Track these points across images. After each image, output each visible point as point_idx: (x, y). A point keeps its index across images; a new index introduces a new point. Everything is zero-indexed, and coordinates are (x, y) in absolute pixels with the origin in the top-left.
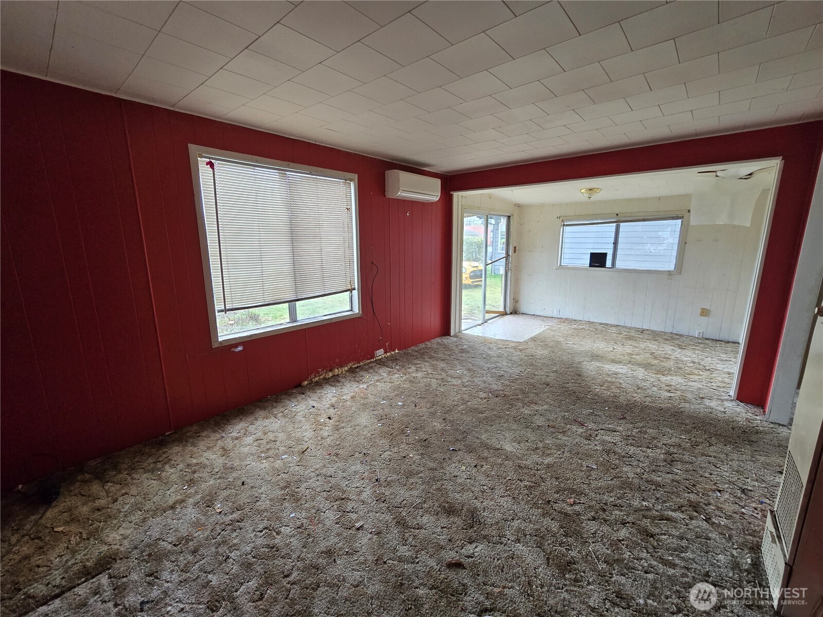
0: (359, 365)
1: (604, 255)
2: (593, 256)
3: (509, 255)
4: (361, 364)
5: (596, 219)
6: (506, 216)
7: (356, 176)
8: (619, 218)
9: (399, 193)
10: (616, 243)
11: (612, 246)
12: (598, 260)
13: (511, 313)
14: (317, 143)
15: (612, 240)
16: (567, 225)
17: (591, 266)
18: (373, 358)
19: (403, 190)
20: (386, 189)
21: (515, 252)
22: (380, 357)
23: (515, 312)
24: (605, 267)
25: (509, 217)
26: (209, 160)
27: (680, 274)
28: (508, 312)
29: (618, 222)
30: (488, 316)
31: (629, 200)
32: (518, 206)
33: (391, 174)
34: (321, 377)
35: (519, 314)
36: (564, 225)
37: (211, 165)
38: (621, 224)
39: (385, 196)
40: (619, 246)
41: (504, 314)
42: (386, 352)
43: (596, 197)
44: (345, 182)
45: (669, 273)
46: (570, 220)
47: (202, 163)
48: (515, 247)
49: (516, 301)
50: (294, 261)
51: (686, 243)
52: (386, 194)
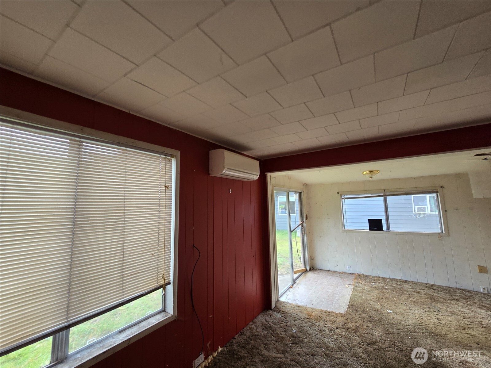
1: (380, 221)
2: (371, 221)
3: (303, 222)
5: (367, 194)
6: (298, 192)
7: (178, 153)
8: (385, 193)
9: (224, 172)
10: (386, 211)
11: (384, 214)
12: (375, 225)
13: (310, 270)
14: (131, 113)
15: (383, 210)
16: (346, 198)
17: (370, 229)
19: (228, 168)
20: (210, 168)
21: (307, 219)
23: (313, 269)
24: (383, 231)
25: (300, 193)
27: (449, 236)
28: (308, 269)
29: (385, 196)
30: (296, 276)
31: (391, 180)
32: (306, 185)
33: (215, 154)
35: (316, 270)
36: (342, 199)
38: (387, 197)
39: (209, 174)
40: (390, 214)
41: (305, 271)
42: (207, 357)
43: (376, 177)
44: (165, 158)
45: (440, 236)
46: (347, 195)
48: (307, 215)
49: (312, 258)
51: (446, 211)
52: (210, 172)
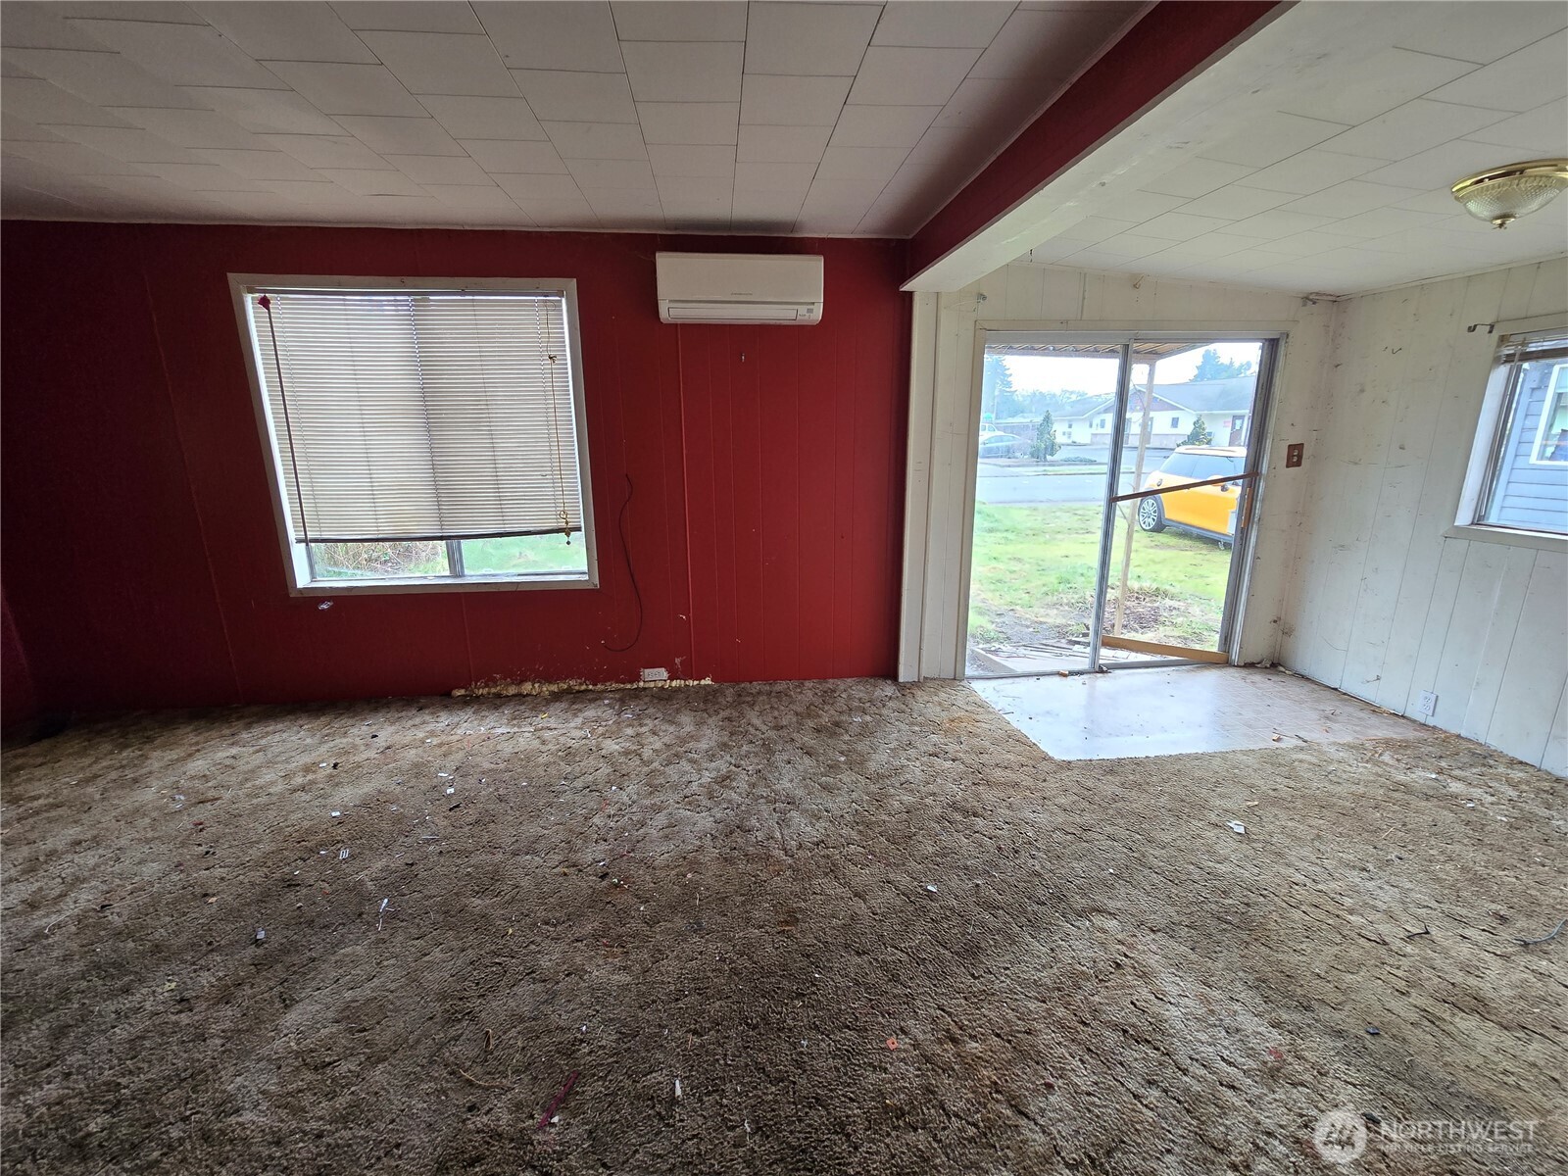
0: (591, 687)
3: (1261, 474)
4: (599, 687)
6: (1259, 335)
7: (572, 284)
13: (1256, 667)
18: (632, 682)
21: (1293, 464)
22: (652, 685)
23: (1274, 665)
25: (1272, 343)
26: (263, 295)
28: (1238, 660)
30: (1114, 654)
32: (1331, 299)
34: (493, 690)
37: (265, 302)
41: (1219, 661)
42: (671, 679)
44: (546, 300)
47: (250, 301)
48: (1296, 448)
49: (1284, 628)
50: (433, 465)
